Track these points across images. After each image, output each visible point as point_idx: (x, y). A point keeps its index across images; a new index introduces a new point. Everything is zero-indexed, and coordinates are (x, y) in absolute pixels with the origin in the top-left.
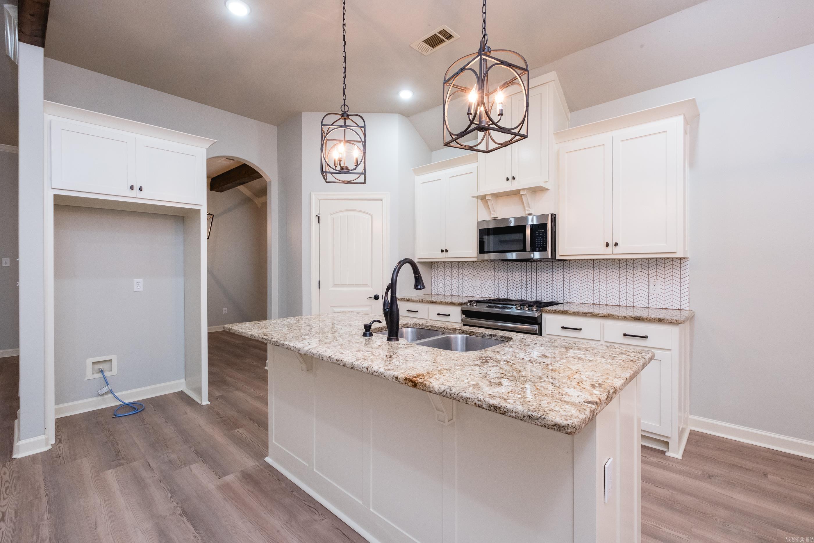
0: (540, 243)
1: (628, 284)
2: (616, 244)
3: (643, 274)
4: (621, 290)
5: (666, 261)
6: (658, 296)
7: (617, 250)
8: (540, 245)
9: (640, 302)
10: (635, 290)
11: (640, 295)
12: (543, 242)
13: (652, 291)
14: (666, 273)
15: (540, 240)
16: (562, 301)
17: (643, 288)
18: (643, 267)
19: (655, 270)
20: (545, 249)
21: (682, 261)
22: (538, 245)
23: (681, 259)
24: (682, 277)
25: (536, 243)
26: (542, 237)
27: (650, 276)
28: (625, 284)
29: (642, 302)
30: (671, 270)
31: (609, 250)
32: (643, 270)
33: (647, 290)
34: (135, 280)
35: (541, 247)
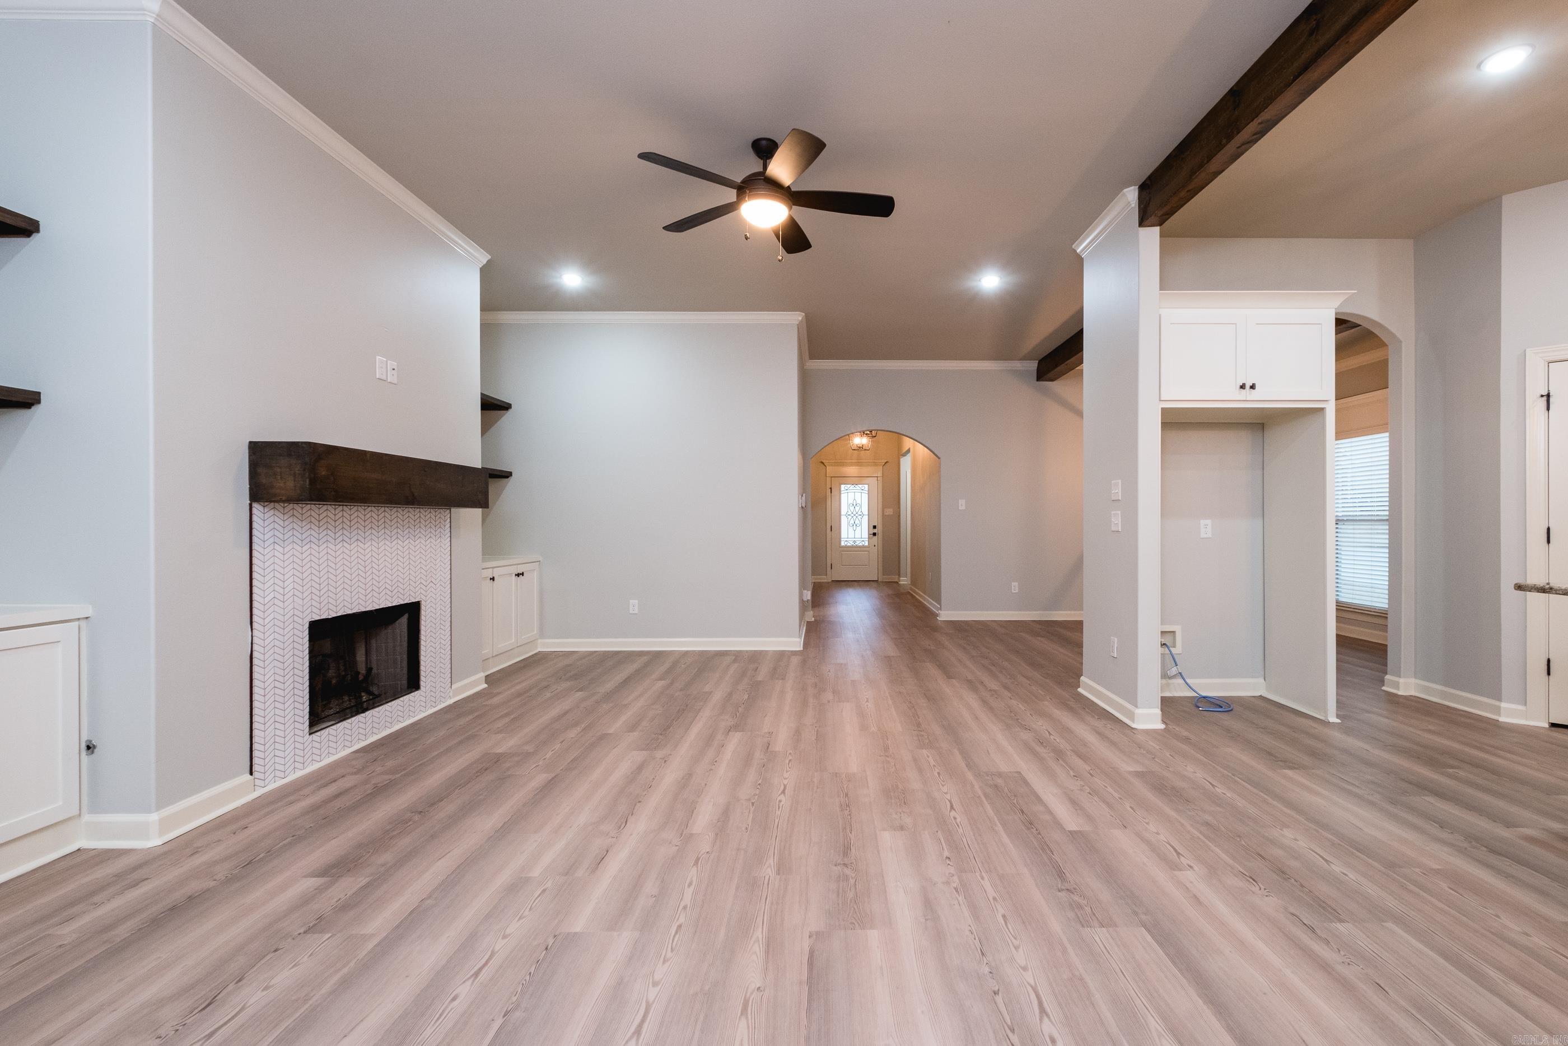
34: (1203, 522)
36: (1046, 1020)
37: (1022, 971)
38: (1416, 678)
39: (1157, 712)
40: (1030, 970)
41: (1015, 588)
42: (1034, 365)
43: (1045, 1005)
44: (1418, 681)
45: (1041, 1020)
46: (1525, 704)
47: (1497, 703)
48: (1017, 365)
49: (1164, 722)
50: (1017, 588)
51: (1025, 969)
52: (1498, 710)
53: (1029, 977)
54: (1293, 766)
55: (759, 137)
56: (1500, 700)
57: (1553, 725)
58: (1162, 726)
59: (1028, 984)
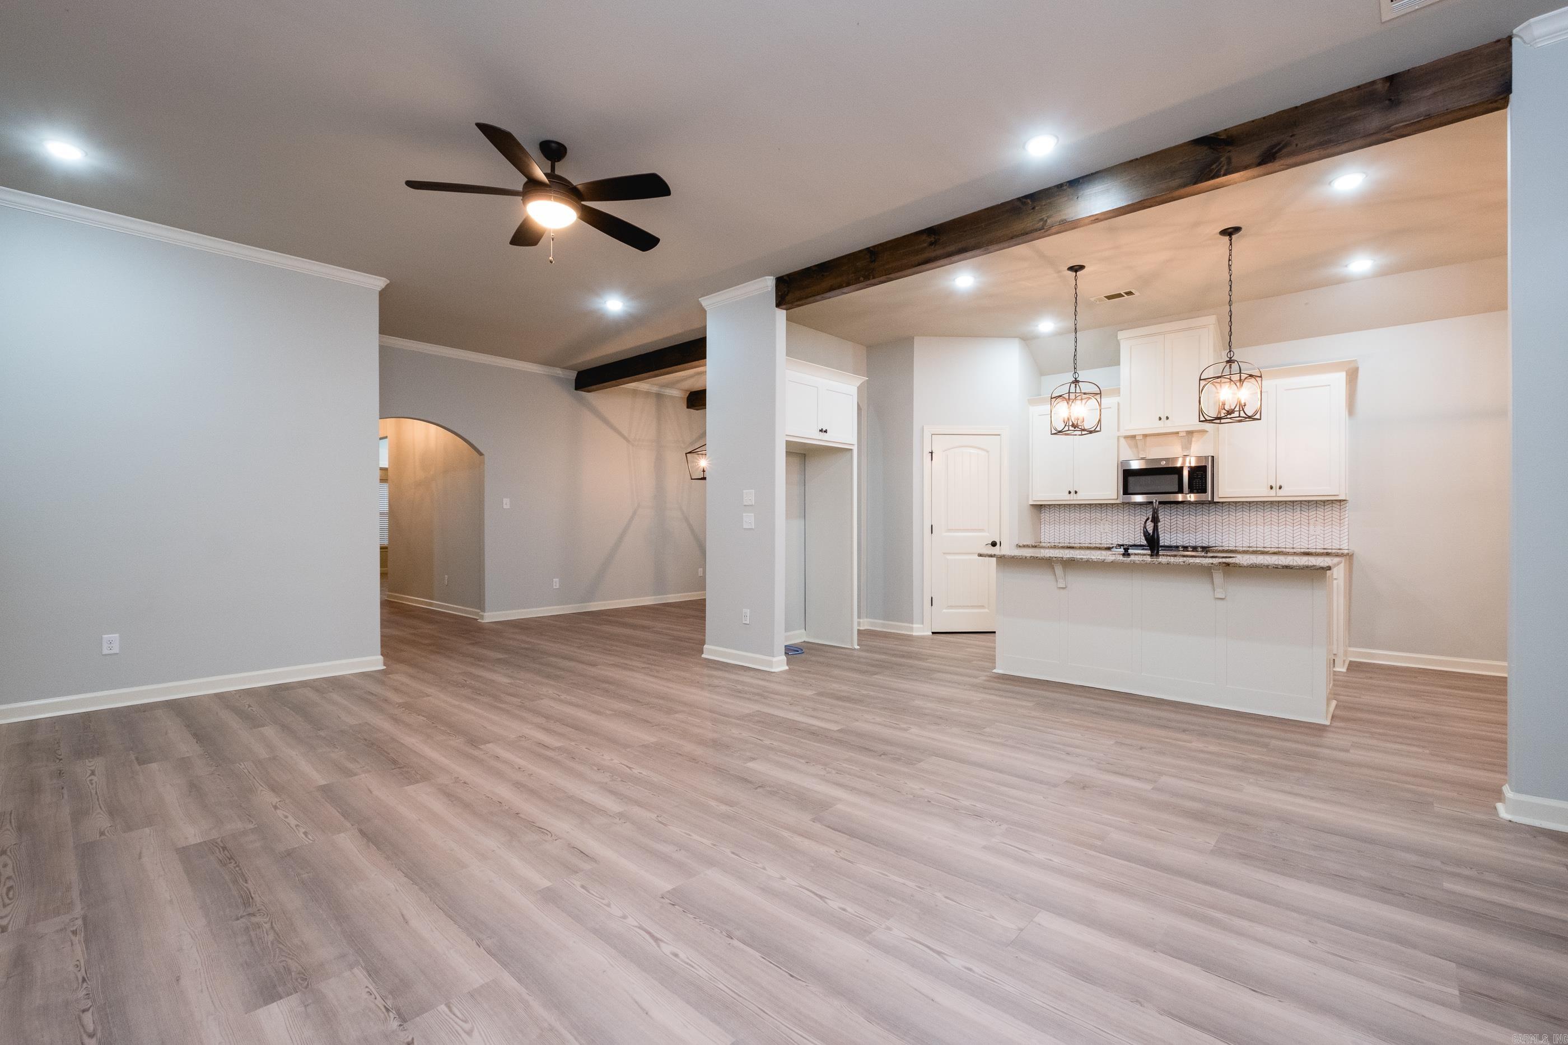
0: (1199, 484)
1: (1287, 526)
2: (1280, 488)
3: (1302, 516)
4: (1280, 532)
5: (1326, 504)
6: (1317, 537)
7: (1281, 493)
8: (1199, 487)
9: (1299, 544)
10: (1295, 532)
11: (1299, 537)
12: (1202, 484)
13: (1312, 532)
14: (1326, 514)
15: (1199, 482)
16: (1214, 545)
17: (1302, 530)
18: (1302, 509)
19: (1315, 512)
20: (1204, 491)
21: (1342, 503)
22: (1196, 487)
23: (1340, 501)
24: (1342, 518)
25: (1193, 484)
26: (1201, 479)
27: (1310, 518)
28: (1284, 526)
29: (1302, 544)
30: (1331, 512)
31: (1273, 493)
32: (1302, 512)
33: (1307, 532)
35: (1199, 489)
36: (662, 945)
37: (623, 920)
38: (867, 618)
39: (784, 658)
40: (629, 916)
41: (556, 583)
42: (573, 375)
43: (655, 934)
44: (869, 620)
45: (659, 946)
46: (923, 624)
47: (911, 625)
48: (559, 372)
49: (788, 664)
50: (558, 585)
51: (624, 917)
52: (912, 629)
53: (630, 921)
54: (876, 674)
55: (551, 139)
56: (912, 623)
57: (933, 633)
58: (787, 668)
59: (633, 926)
